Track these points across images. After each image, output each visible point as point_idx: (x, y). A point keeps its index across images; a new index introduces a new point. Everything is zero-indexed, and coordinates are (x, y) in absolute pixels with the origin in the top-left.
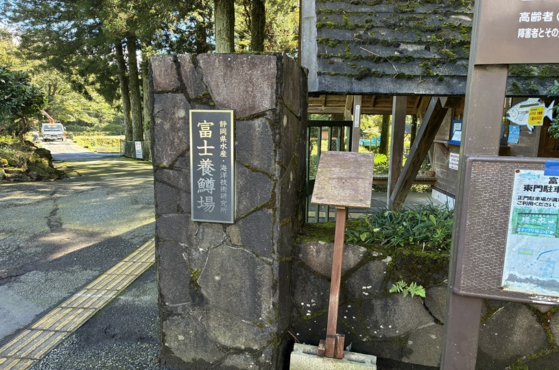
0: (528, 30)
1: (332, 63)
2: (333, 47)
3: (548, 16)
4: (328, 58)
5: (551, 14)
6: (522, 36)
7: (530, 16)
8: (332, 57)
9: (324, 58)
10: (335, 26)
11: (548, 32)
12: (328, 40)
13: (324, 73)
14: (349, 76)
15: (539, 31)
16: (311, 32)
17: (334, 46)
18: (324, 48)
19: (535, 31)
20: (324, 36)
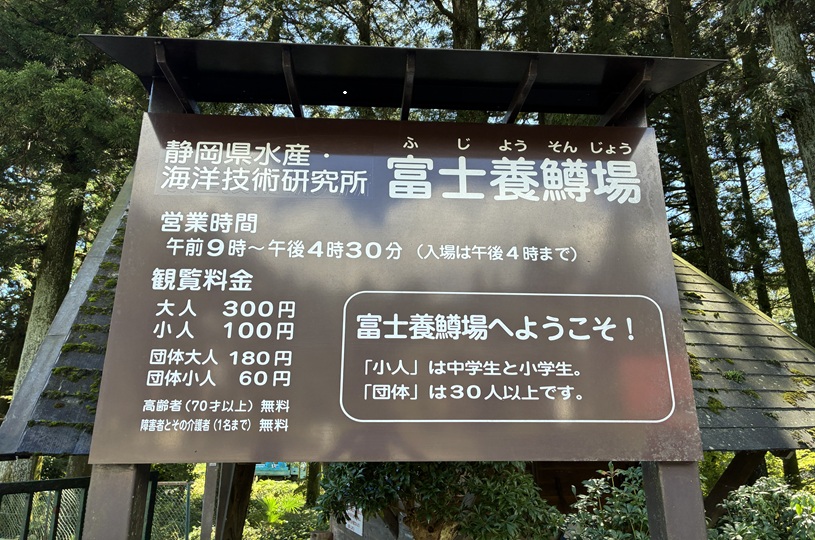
0: (153, 421)
1: (61, 406)
2: (73, 381)
3: (176, 405)
4: (59, 397)
5: (180, 402)
6: (146, 429)
7: (155, 404)
8: (65, 395)
9: (51, 398)
10: (91, 349)
11: (176, 424)
12: (71, 369)
13: (39, 423)
14: (78, 427)
15: (165, 423)
16: (48, 358)
17: (76, 379)
18: (58, 383)
19: (161, 422)
20: (68, 363)
